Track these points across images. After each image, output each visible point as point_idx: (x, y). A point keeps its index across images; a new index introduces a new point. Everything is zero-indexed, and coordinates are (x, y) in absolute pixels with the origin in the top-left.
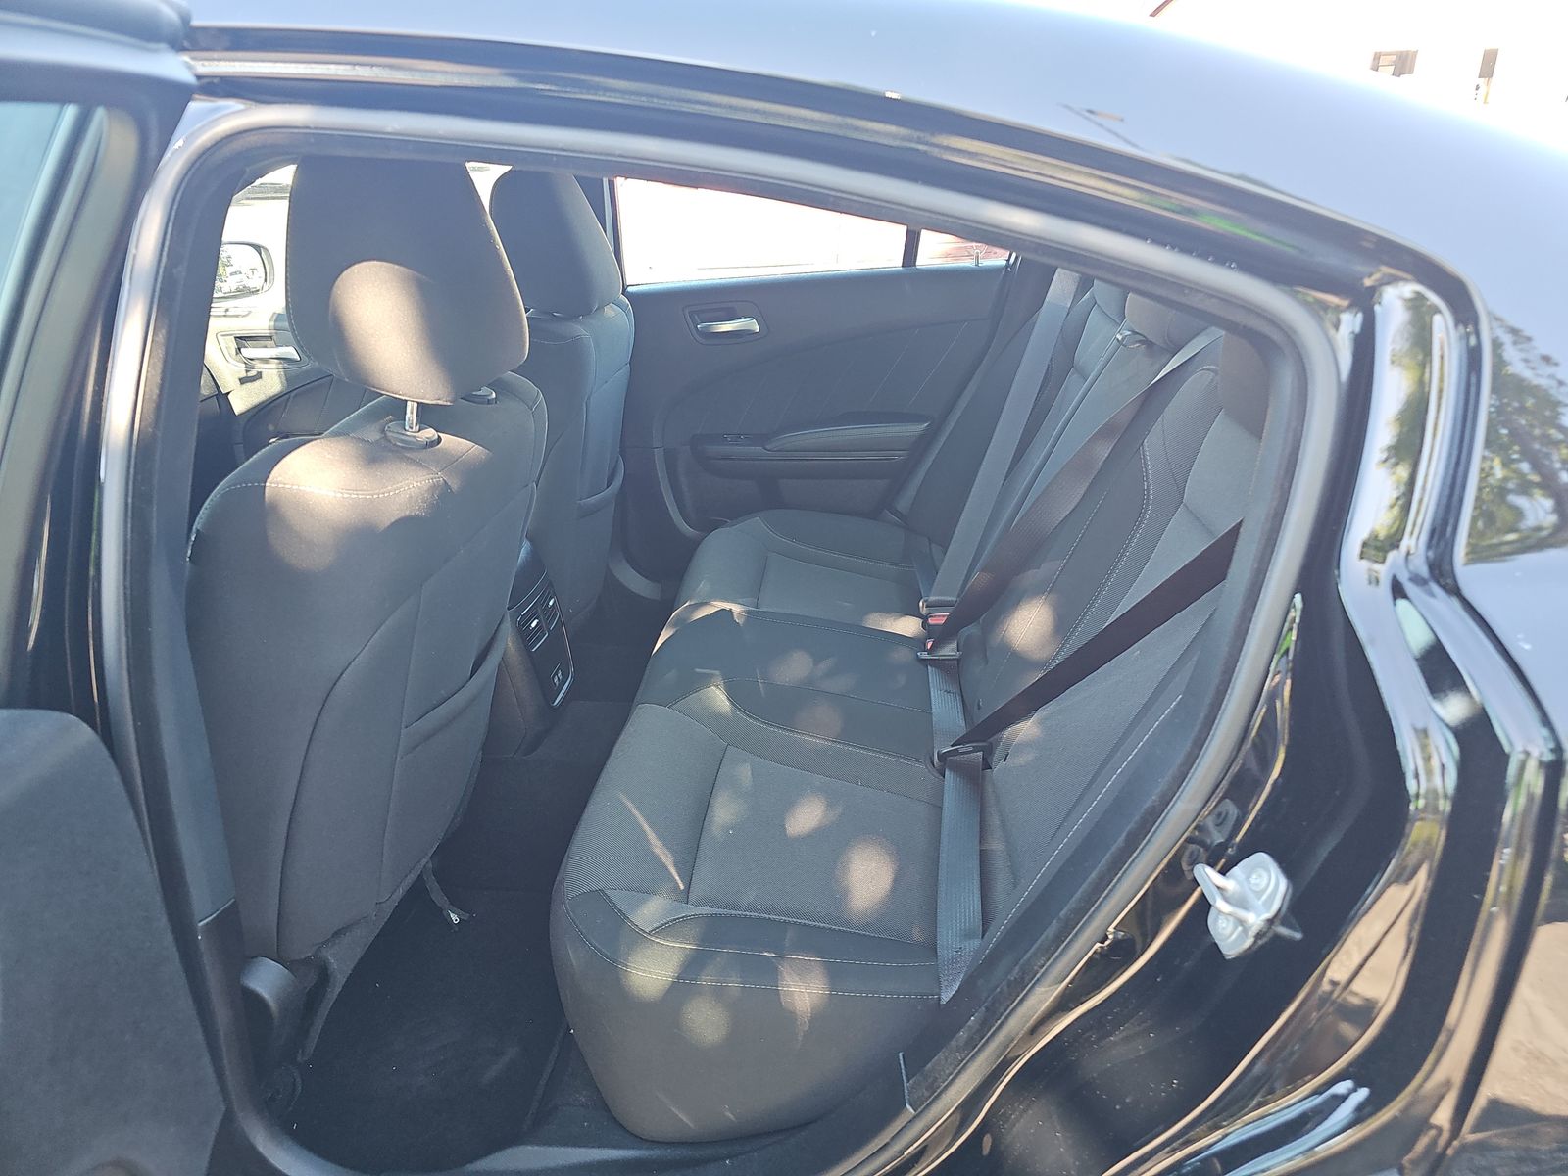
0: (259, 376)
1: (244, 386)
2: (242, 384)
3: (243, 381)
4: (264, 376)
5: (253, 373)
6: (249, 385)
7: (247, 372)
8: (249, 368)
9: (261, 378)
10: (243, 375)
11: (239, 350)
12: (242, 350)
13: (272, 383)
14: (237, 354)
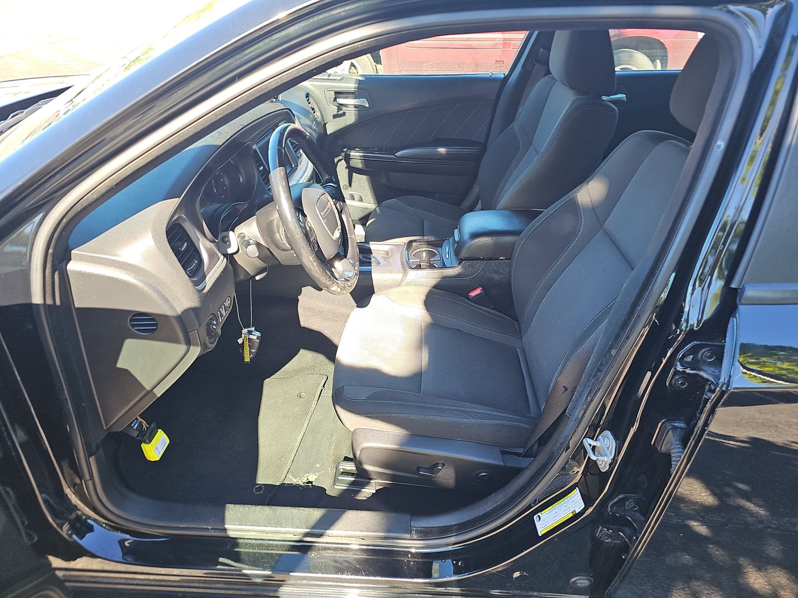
0: (344, 114)
1: (335, 120)
2: (334, 118)
3: (335, 116)
4: (346, 113)
5: (341, 112)
6: (338, 119)
7: (338, 111)
8: (339, 109)
9: (345, 115)
10: (336, 113)
11: (335, 99)
12: (337, 99)
13: (351, 118)
14: (334, 101)
